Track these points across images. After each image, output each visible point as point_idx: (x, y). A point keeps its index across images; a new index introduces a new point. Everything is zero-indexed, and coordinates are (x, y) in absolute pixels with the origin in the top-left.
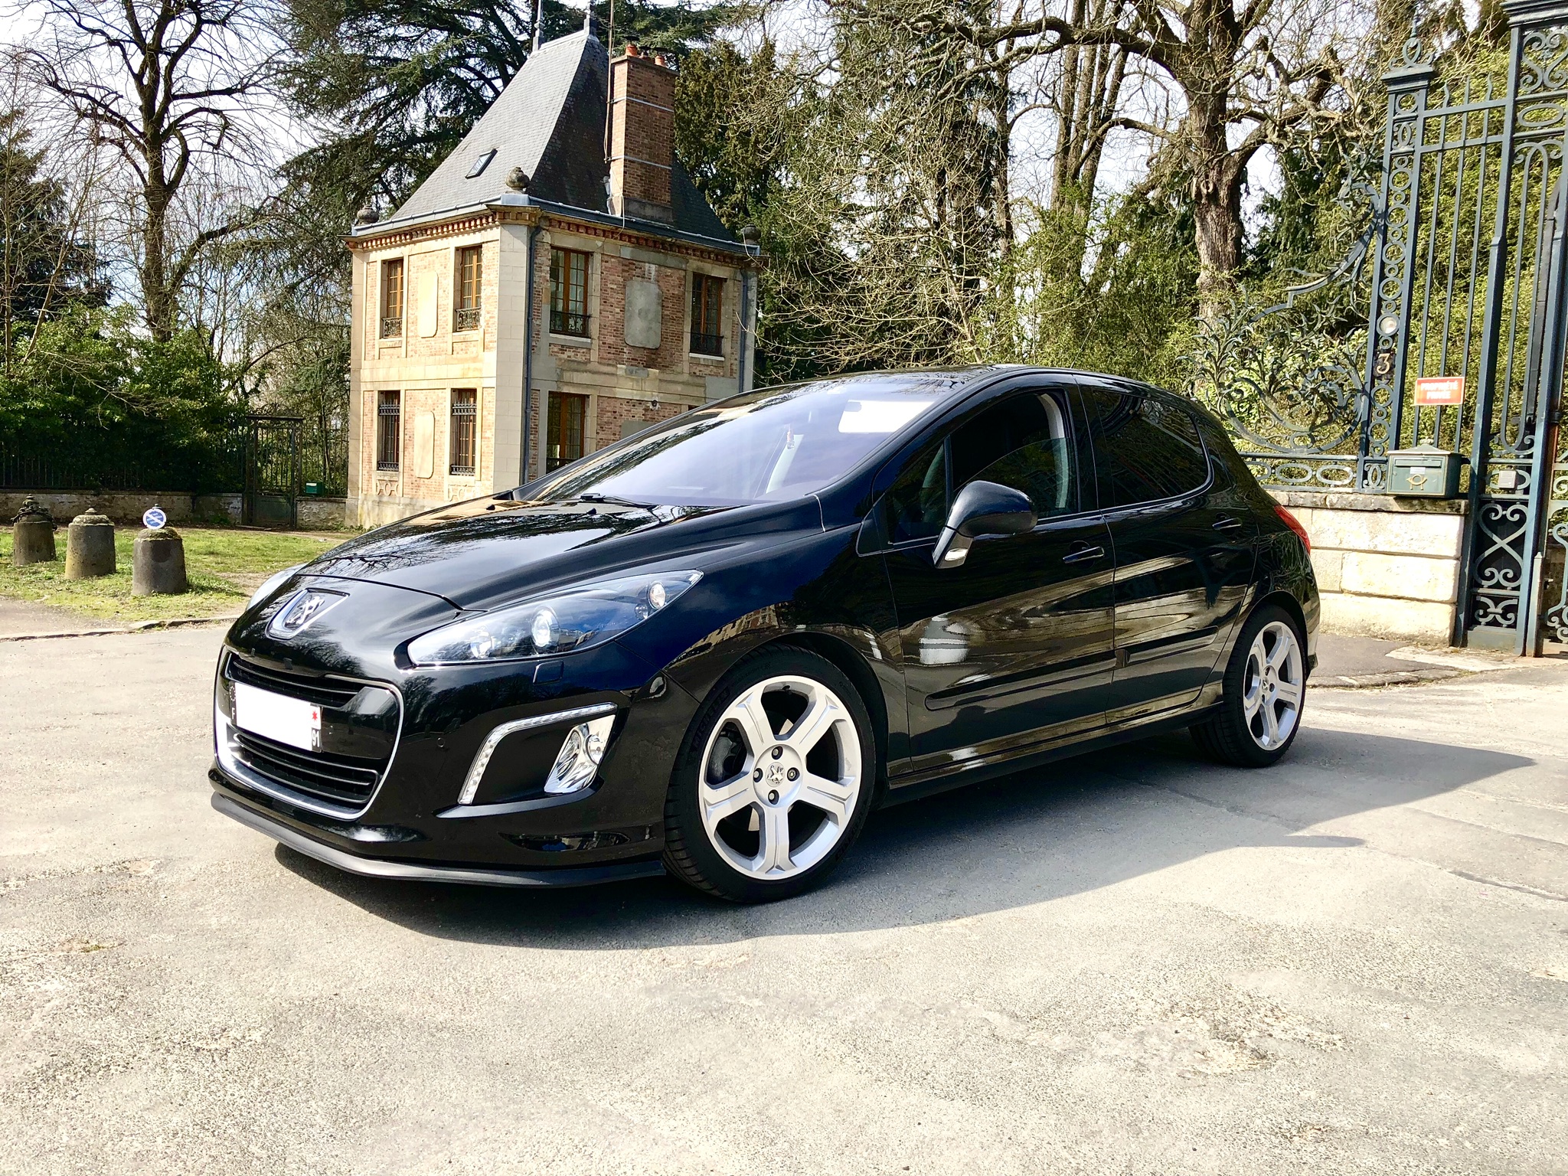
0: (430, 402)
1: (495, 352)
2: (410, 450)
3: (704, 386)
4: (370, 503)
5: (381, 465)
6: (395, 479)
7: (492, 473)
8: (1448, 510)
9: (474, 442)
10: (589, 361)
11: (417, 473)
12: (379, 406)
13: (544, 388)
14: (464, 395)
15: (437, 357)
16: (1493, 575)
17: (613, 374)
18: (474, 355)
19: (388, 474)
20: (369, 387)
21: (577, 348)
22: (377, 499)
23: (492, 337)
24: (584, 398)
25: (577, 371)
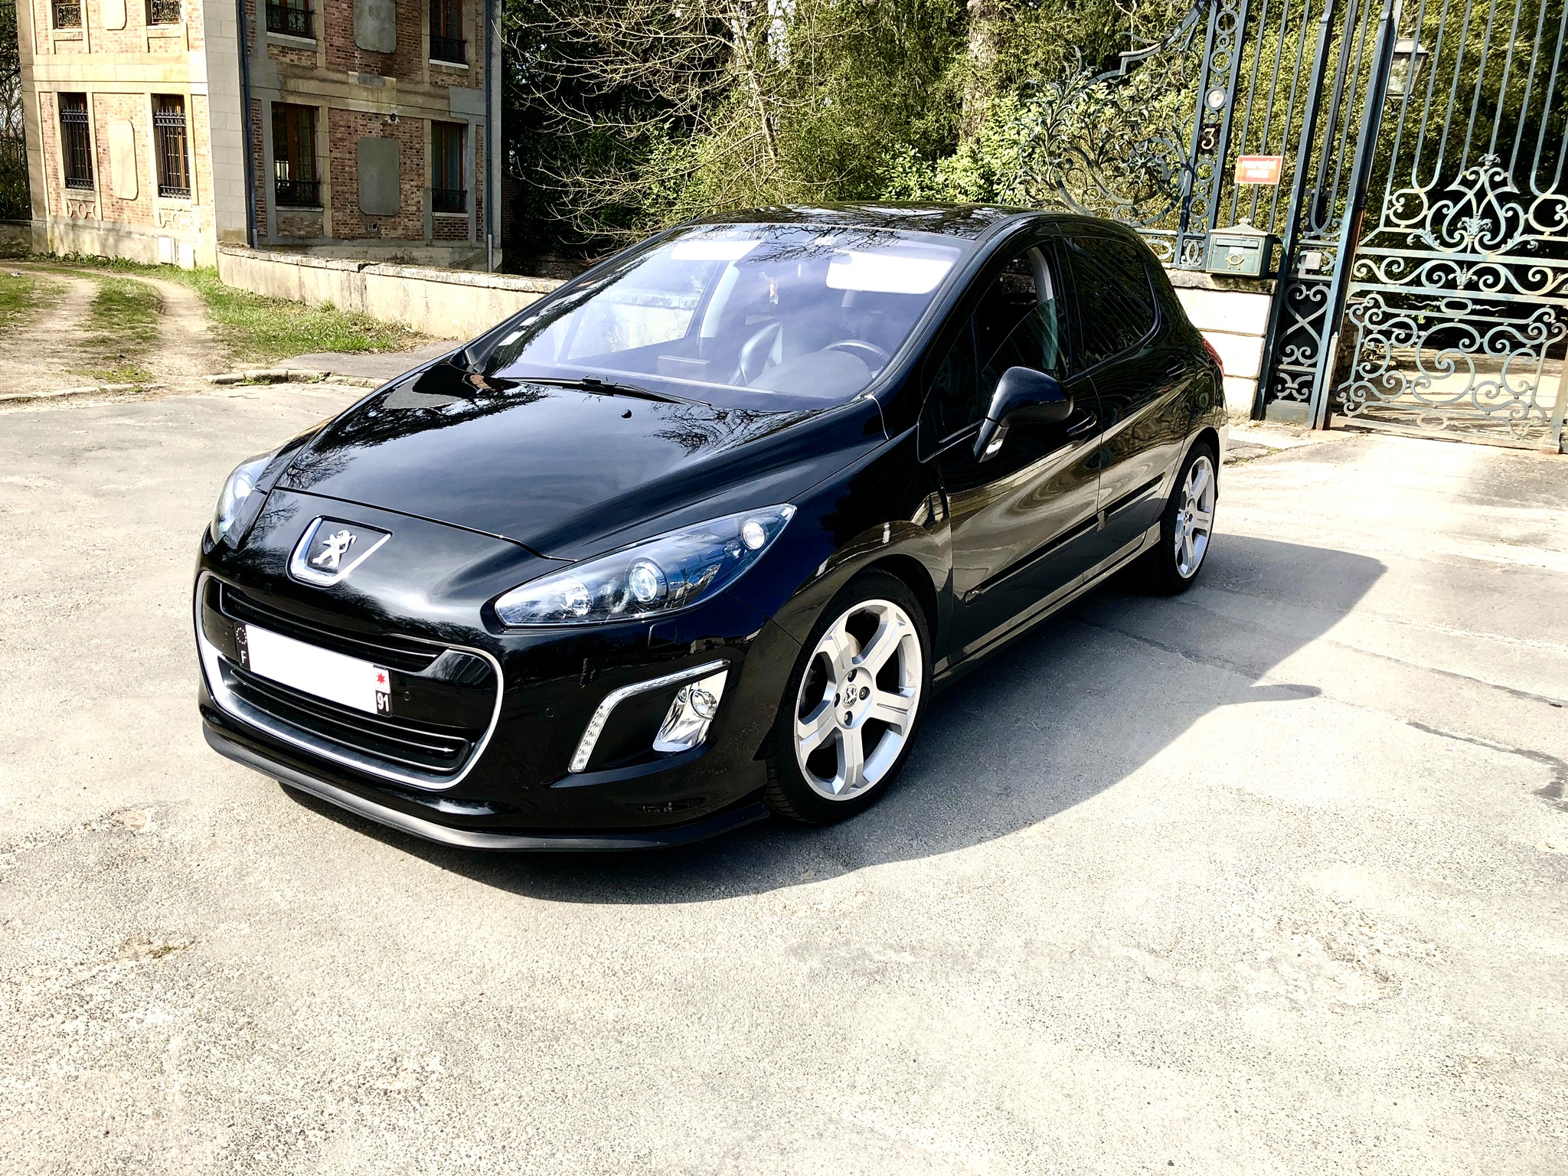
0: (125, 108)
1: (202, 53)
2: (106, 165)
3: (448, 98)
4: (62, 227)
5: (70, 183)
6: (91, 199)
7: (212, 197)
8: (1260, 290)
9: (186, 159)
10: (315, 67)
11: (117, 193)
12: (61, 111)
13: (266, 99)
14: (167, 103)
15: (130, 55)
16: (1292, 352)
17: (343, 83)
18: (177, 55)
19: (81, 194)
20: (46, 87)
21: (300, 50)
22: (71, 222)
23: (198, 33)
24: (312, 111)
25: (301, 78)
